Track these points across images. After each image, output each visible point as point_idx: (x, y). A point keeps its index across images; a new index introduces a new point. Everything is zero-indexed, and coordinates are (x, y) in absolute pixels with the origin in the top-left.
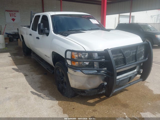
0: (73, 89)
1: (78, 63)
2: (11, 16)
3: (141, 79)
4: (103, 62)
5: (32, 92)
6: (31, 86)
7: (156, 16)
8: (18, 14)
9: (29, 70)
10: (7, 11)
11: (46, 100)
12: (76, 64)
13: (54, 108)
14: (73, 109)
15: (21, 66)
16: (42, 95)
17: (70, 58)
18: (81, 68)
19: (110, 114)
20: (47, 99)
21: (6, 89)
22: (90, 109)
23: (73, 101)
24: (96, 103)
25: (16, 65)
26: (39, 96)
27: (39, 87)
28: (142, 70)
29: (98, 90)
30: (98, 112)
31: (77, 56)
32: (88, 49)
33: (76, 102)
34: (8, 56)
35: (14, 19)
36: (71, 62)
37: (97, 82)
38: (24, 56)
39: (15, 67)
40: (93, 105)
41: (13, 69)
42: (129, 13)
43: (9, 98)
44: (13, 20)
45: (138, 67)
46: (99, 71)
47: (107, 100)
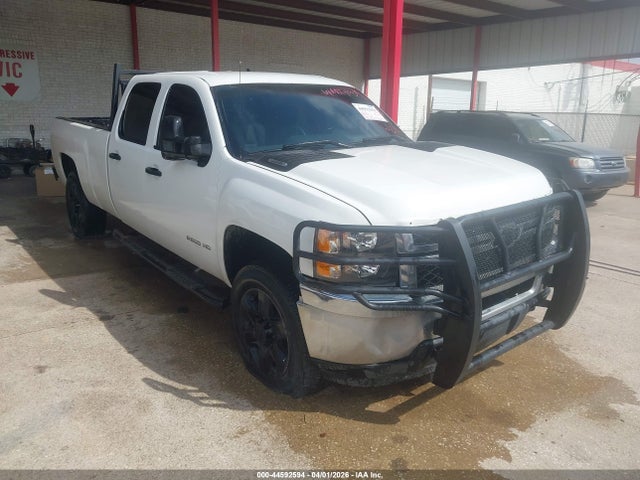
0: (315, 363)
1: (339, 267)
3: (551, 323)
4: (430, 266)
5: (149, 382)
6: (140, 359)
7: (563, 85)
8: (29, 67)
9: (113, 295)
11: (213, 409)
12: (334, 271)
13: (247, 435)
14: (322, 436)
15: (75, 280)
16: (190, 391)
17: (310, 249)
18: (357, 289)
19: (457, 448)
20: (214, 405)
21: (41, 372)
22: (383, 435)
23: (313, 410)
24: (401, 414)
25: (53, 277)
26: (182, 394)
27: (172, 362)
28: (552, 289)
29: (412, 364)
30: (414, 442)
31: (334, 244)
32: (379, 220)
33: (327, 413)
34: (7, 240)
35: (13, 85)
36: (315, 265)
37: (408, 335)
38: (72, 237)
39: (51, 284)
40: (389, 418)
41: (45, 292)
42: (471, 73)
43: (67, 408)
44: (11, 89)
45: (539, 280)
46: (416, 296)
47: (434, 400)
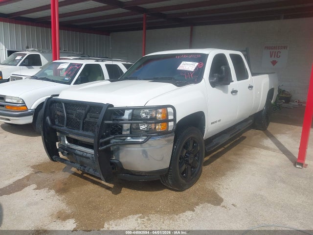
2: (271, 56)
8: (284, 53)
10: (267, 48)
44: (274, 63)
